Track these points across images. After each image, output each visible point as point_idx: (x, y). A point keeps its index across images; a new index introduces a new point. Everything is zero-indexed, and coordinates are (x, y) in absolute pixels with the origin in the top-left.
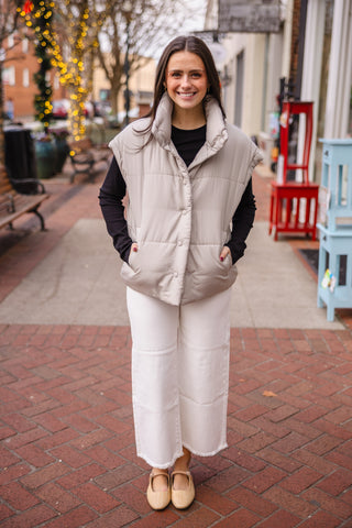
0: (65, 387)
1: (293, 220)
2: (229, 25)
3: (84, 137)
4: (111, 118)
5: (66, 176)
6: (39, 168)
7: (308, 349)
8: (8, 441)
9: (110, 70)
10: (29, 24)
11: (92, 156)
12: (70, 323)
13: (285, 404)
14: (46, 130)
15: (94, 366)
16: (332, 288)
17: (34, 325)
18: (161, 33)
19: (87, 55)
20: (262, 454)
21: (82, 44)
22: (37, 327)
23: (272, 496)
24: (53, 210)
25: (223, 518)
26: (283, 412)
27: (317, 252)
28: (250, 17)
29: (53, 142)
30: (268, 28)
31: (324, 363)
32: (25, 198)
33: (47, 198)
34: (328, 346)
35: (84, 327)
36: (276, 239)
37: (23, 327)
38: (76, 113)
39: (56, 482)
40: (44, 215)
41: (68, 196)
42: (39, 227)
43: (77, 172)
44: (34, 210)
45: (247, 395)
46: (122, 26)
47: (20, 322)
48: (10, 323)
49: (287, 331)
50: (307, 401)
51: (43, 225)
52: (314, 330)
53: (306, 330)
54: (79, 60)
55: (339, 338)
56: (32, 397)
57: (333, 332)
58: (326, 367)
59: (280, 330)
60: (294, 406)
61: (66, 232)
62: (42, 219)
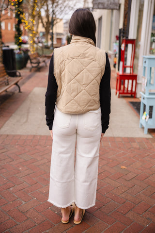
0: (34, 163)
1: (126, 89)
2: (98, 6)
3: (35, 52)
4: (45, 44)
5: (28, 68)
6: (17, 65)
7: (138, 147)
8: (11, 189)
9: (45, 24)
10: (13, 4)
11: (39, 60)
12: (34, 134)
13: (130, 172)
14: (20, 49)
15: (47, 154)
16: (147, 120)
17: (19, 135)
18: (67, 8)
19: (36, 18)
20: (123, 196)
21: (35, 13)
22: (20, 136)
23: (130, 215)
24: (23, 83)
25: (109, 226)
26: (130, 176)
27: (140, 103)
28: (106, 3)
29: (23, 54)
30: (113, 7)
31: (146, 153)
32: (12, 78)
33: (22, 78)
34: (146, 146)
35: (41, 136)
36: (119, 97)
37: (14, 136)
38: (32, 42)
39: (34, 209)
40: (20, 86)
41: (29, 77)
42: (18, 91)
43: (33, 67)
44: (16, 84)
45: (114, 168)
46: (50, 6)
47: (13, 134)
48: (8, 134)
49: (128, 138)
50: (140, 171)
51: (20, 90)
52: (139, 138)
53: (136, 138)
54: (33, 20)
55: (150, 142)
56: (20, 168)
57: (147, 139)
58: (146, 155)
59: (125, 138)
60: (134, 173)
61: (29, 93)
62: (19, 87)
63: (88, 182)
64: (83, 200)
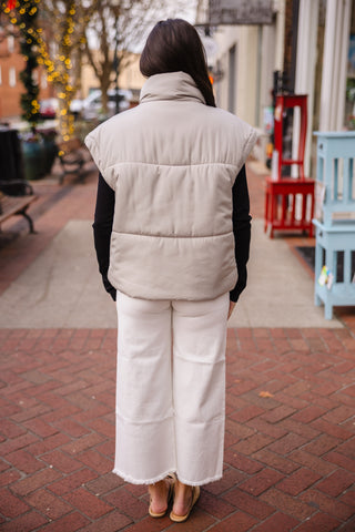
0: (55, 391)
1: (289, 216)
2: (220, 17)
3: (73, 137)
4: (102, 117)
5: (54, 177)
6: (27, 169)
7: (306, 348)
9: (99, 67)
10: (14, 21)
11: (81, 156)
12: (61, 325)
13: (282, 404)
14: (34, 130)
15: (85, 369)
16: (329, 286)
17: (23, 330)
19: (74, 52)
20: (258, 456)
21: (69, 41)
22: (27, 331)
23: (269, 498)
24: (41, 212)
25: (219, 521)
26: (281, 412)
27: (313, 249)
28: (241, 9)
29: (41, 142)
30: (261, 19)
31: (323, 362)
32: (13, 200)
33: (36, 199)
34: (326, 345)
35: (75, 331)
36: (272, 236)
37: (12, 332)
38: (64, 112)
39: (47, 488)
40: (33, 218)
41: (57, 197)
42: (28, 229)
43: (66, 173)
44: (22, 212)
45: (244, 396)
46: (110, 21)
47: (8, 326)
49: (284, 330)
50: (305, 401)
51: (31, 227)
52: (310, 329)
53: (304, 329)
54: (67, 58)
55: (337, 336)
56: (21, 403)
57: (331, 330)
58: (324, 366)
59: (276, 329)
60: (291, 407)
61: (56, 234)
62: (30, 222)
63: (201, 422)
64: (193, 463)
